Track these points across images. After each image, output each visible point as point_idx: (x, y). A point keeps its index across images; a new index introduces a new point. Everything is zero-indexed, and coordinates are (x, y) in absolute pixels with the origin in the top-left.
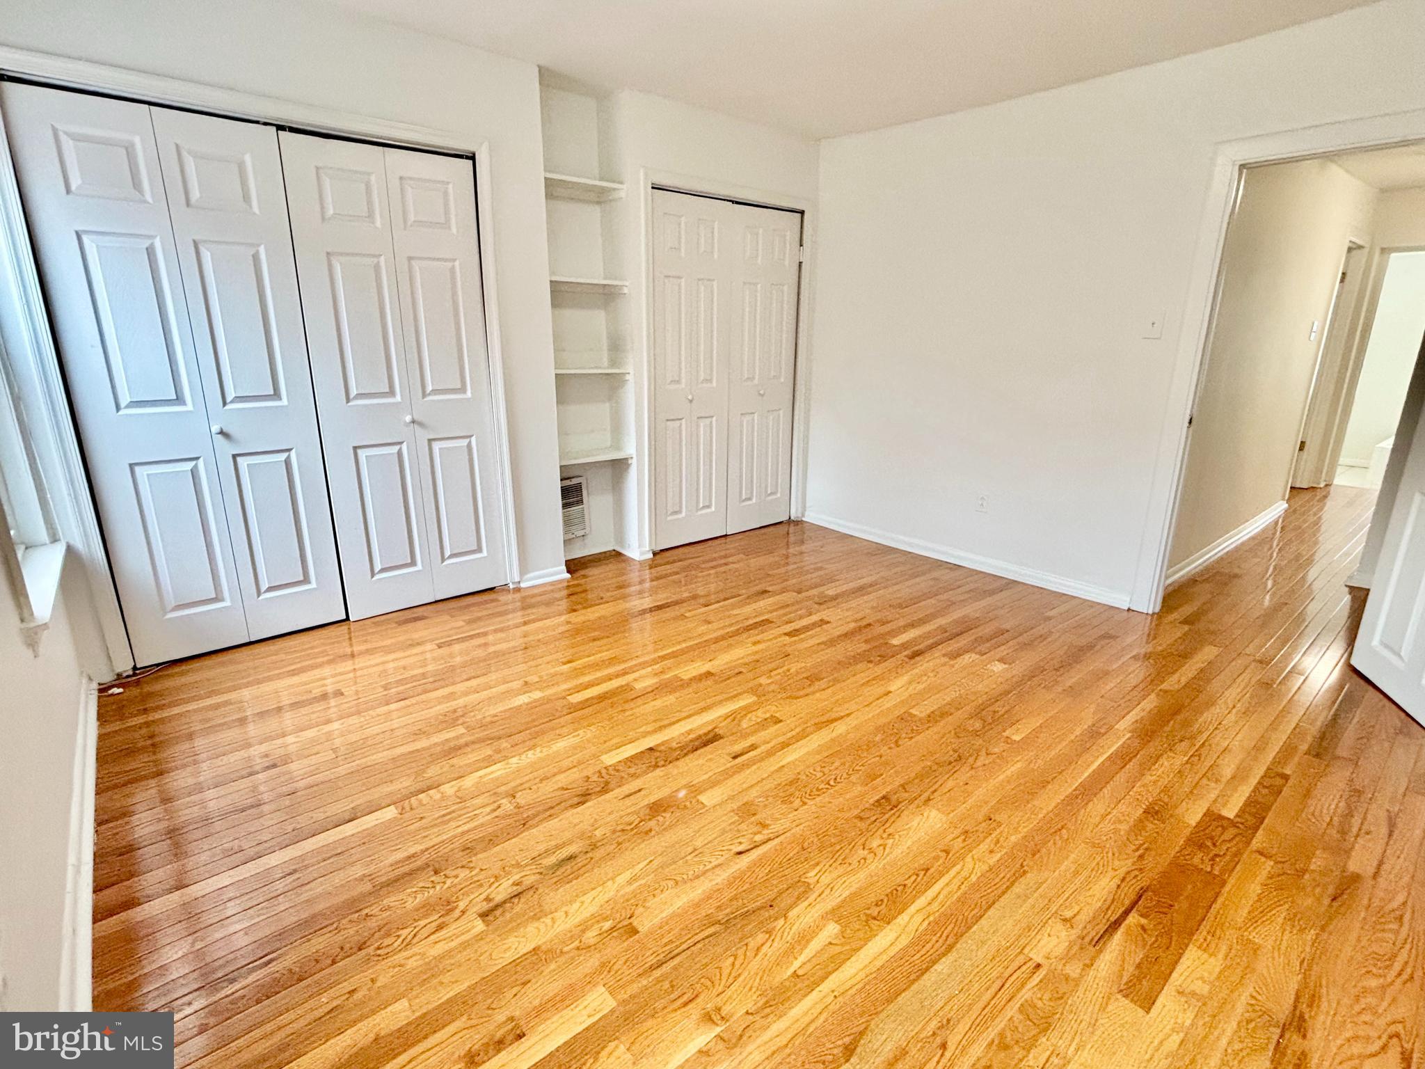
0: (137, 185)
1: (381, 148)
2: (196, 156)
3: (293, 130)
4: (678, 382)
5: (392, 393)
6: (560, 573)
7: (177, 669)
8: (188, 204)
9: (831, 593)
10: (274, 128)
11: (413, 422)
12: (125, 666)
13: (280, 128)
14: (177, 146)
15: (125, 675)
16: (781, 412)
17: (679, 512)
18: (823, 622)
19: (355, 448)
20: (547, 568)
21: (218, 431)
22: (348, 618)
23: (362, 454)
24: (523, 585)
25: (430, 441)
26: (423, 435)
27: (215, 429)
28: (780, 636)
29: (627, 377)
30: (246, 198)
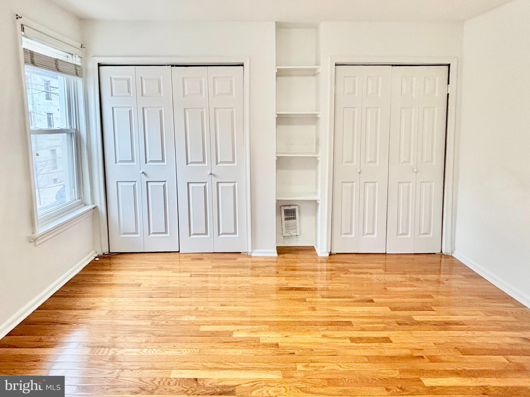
0: (129, 91)
1: (207, 67)
2: (145, 79)
3: (177, 66)
4: (352, 162)
5: (204, 162)
6: (273, 253)
7: (120, 256)
8: (142, 95)
9: (417, 318)
10: (171, 66)
11: (211, 174)
12: (106, 251)
13: (172, 66)
14: (141, 77)
15: (105, 254)
16: (433, 183)
17: (350, 233)
18: (387, 340)
19: (188, 183)
20: (266, 249)
21: (142, 172)
22: (179, 252)
23: (191, 185)
24: (253, 255)
25: (218, 183)
26: (215, 180)
27: (141, 172)
28: (345, 338)
29: (319, 159)
30: (160, 91)
